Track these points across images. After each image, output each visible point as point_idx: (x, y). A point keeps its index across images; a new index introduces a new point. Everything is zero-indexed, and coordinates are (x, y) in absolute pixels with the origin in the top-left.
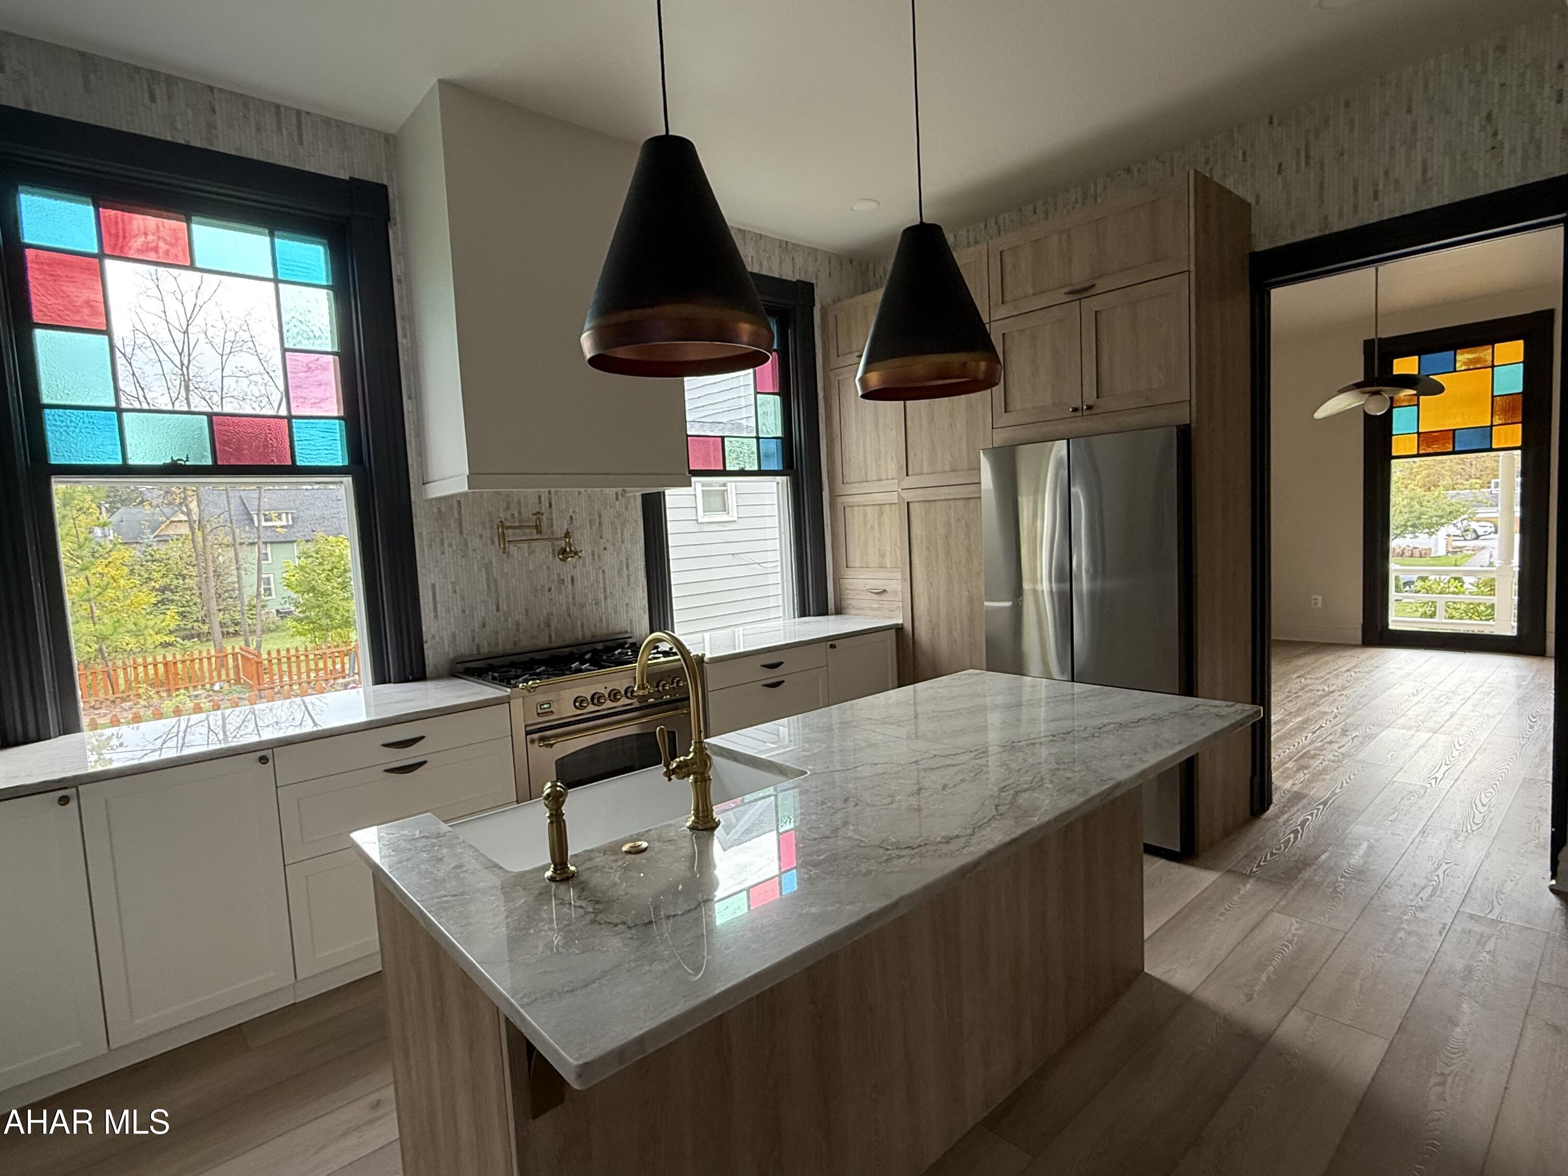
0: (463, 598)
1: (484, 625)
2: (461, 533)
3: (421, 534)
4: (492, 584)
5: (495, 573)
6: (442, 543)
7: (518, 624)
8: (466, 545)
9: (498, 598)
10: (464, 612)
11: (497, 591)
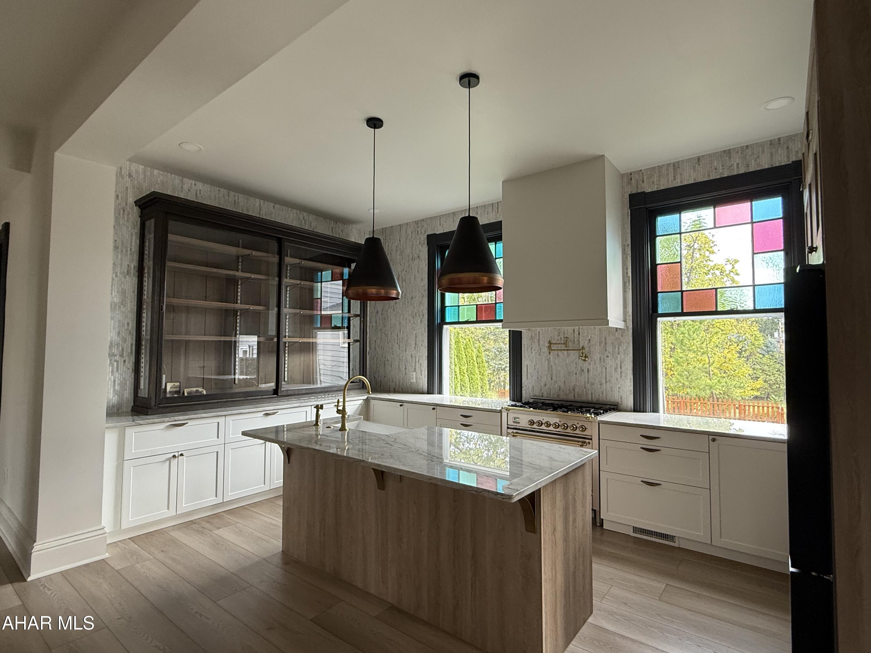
0: (538, 372)
1: (545, 385)
2: (539, 345)
3: (524, 345)
4: (550, 368)
5: (552, 363)
6: (532, 348)
7: (560, 387)
8: (541, 350)
9: (552, 375)
10: (538, 378)
11: (552, 371)
